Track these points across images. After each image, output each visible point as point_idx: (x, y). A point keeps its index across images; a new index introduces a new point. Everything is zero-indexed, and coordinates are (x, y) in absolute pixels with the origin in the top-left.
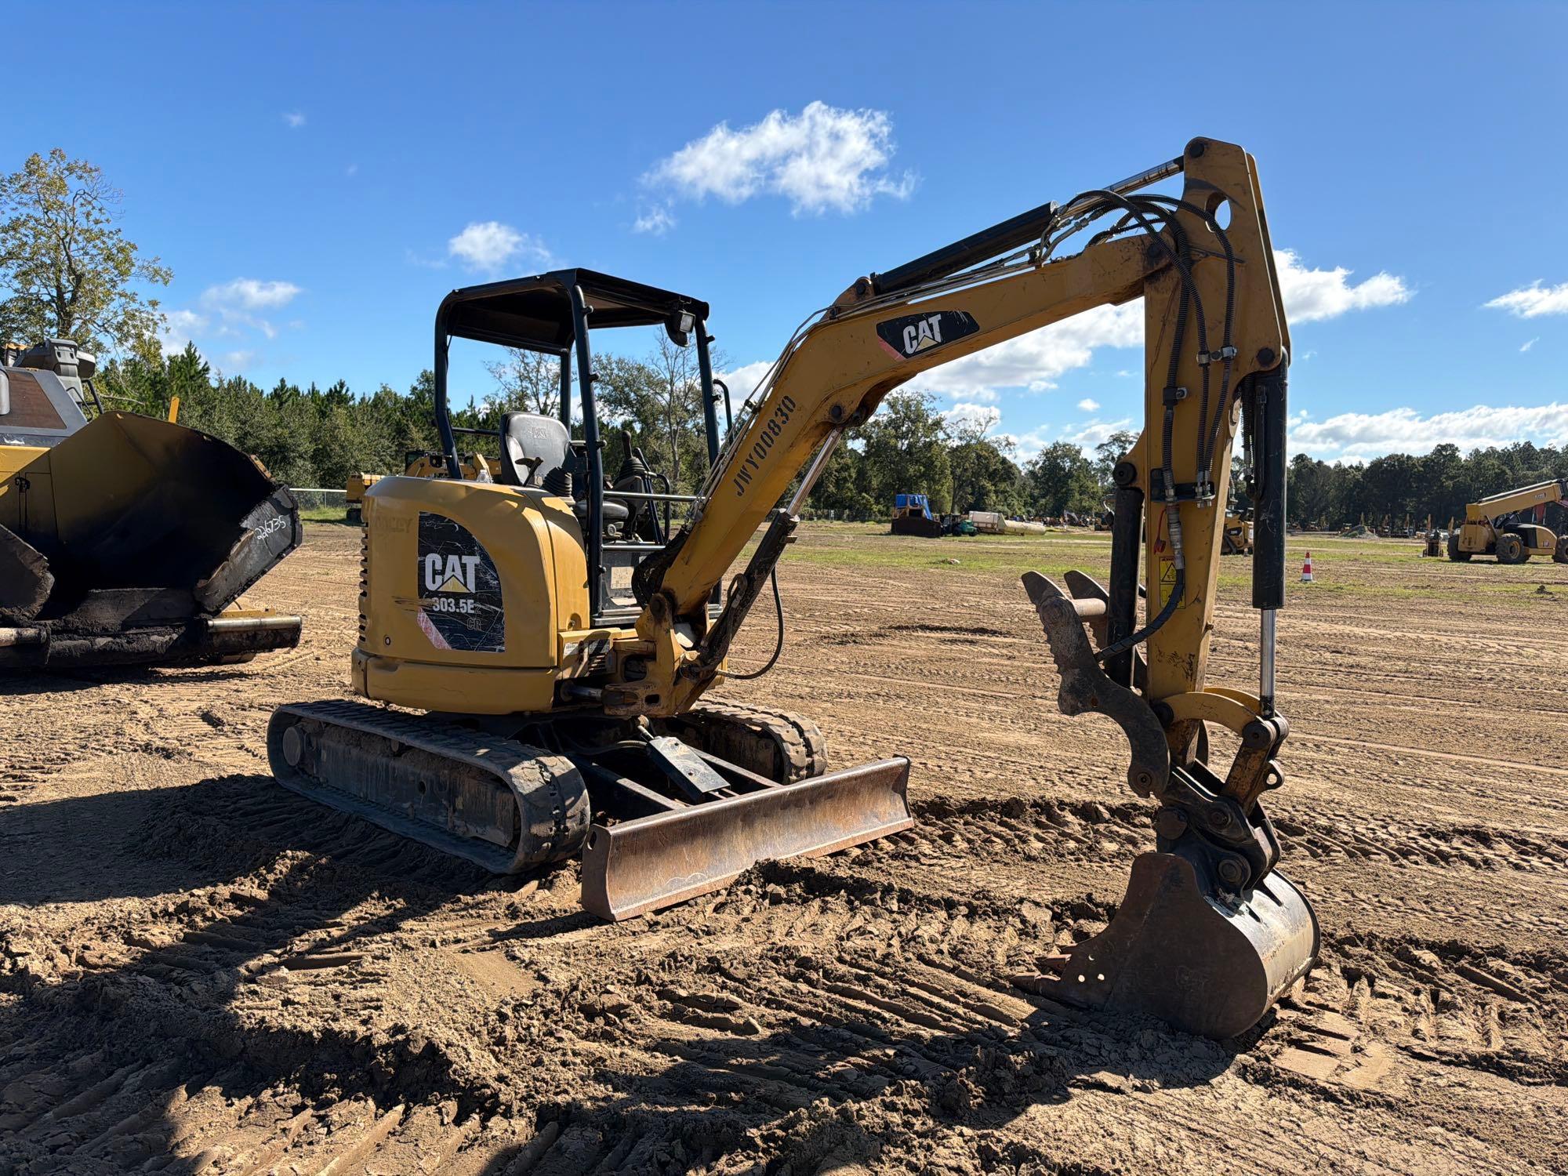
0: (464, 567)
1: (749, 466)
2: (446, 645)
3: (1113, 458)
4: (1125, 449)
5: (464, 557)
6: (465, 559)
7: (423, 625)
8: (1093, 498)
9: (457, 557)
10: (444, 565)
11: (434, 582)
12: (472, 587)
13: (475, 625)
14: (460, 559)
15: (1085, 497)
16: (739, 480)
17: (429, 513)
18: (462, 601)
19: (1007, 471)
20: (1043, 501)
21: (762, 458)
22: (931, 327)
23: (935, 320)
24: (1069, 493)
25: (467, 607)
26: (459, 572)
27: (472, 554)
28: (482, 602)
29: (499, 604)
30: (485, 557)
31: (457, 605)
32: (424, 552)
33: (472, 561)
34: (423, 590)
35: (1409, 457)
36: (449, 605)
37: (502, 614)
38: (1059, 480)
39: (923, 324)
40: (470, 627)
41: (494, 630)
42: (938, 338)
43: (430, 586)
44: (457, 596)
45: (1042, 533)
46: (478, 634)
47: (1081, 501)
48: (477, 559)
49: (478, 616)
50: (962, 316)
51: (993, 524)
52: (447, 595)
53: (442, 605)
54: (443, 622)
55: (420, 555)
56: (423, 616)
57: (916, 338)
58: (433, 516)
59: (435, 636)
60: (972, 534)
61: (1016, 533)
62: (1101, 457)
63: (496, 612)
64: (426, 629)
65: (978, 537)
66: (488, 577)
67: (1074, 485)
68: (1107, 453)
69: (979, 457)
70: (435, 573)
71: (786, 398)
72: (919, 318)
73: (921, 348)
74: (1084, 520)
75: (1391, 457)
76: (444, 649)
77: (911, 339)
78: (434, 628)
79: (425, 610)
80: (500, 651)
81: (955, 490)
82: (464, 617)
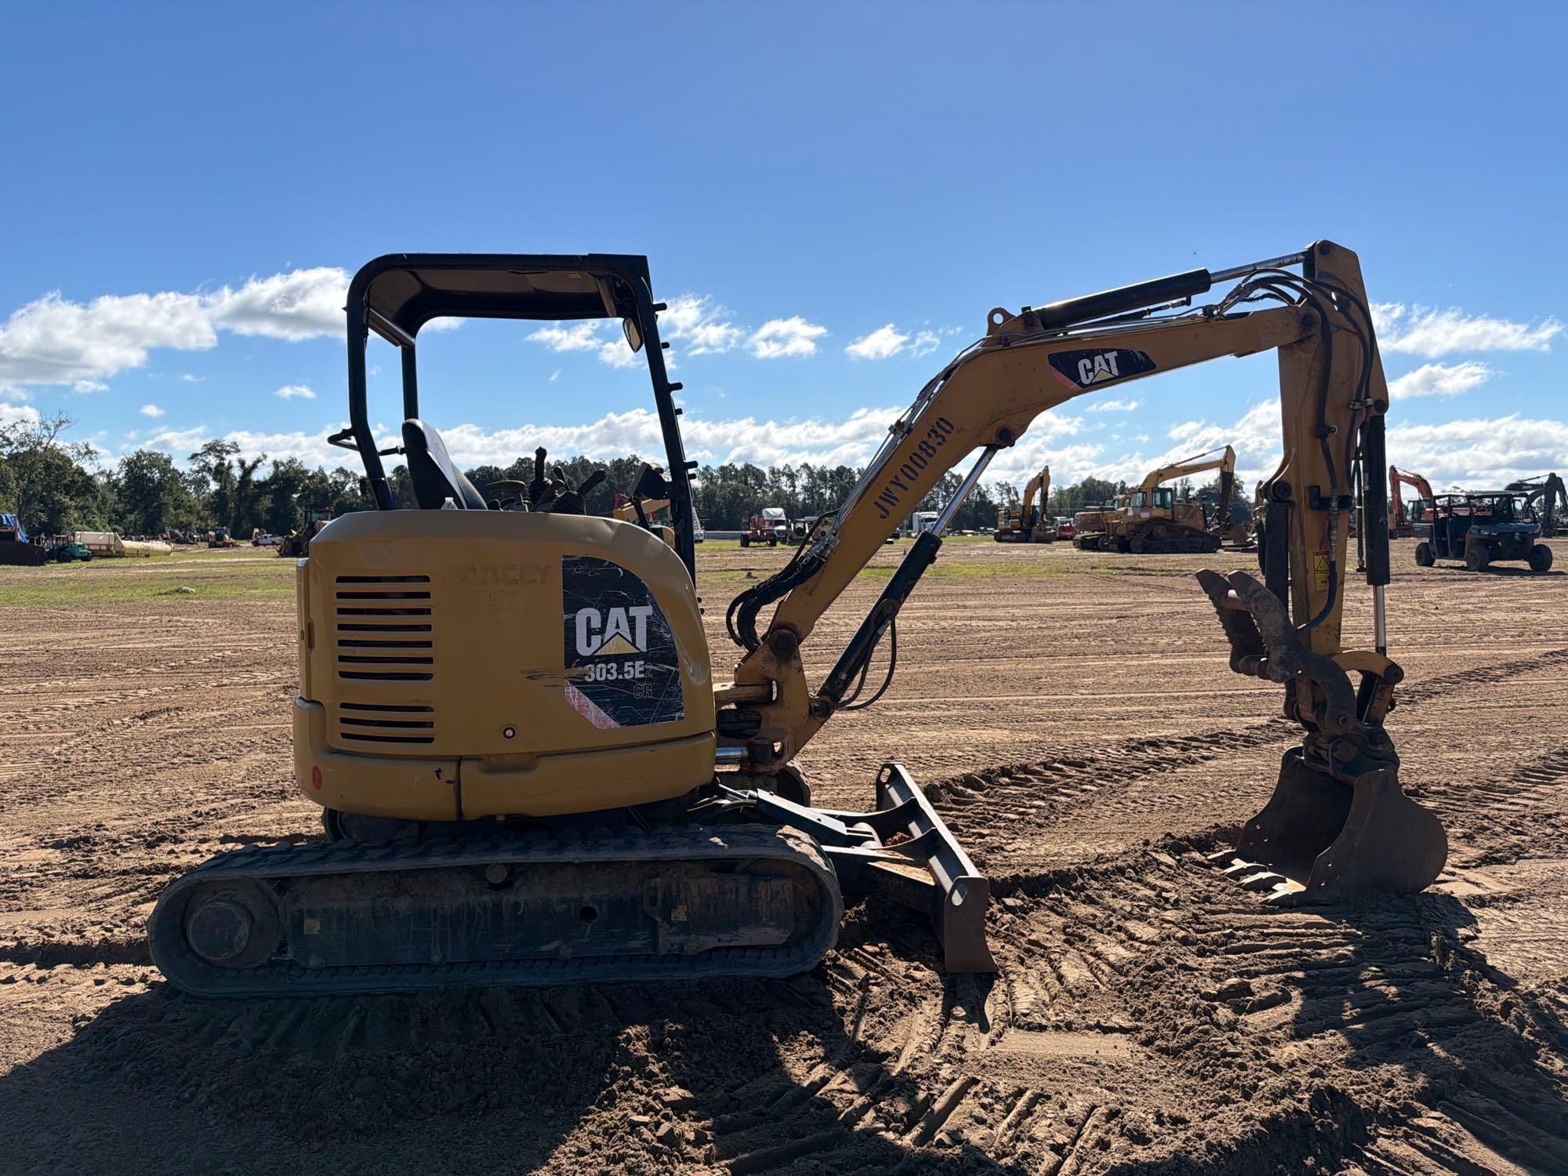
0: (632, 621)
1: (893, 487)
2: (612, 723)
3: (210, 469)
4: (223, 459)
5: (632, 609)
6: (633, 611)
7: (576, 703)
8: (190, 512)
9: (622, 610)
10: (604, 621)
11: (589, 644)
12: (642, 644)
13: (644, 692)
14: (627, 612)
15: (182, 511)
16: (882, 503)
17: (579, 556)
18: (627, 664)
19: (84, 485)
20: (131, 517)
21: (913, 479)
22: (1107, 362)
23: (1111, 356)
24: (162, 507)
25: (635, 670)
26: (625, 629)
27: (644, 604)
28: (655, 662)
29: (674, 662)
30: (656, 608)
31: (620, 671)
32: (572, 606)
33: (641, 613)
34: (572, 657)
35: (496, 469)
36: (608, 672)
37: (677, 673)
38: (149, 494)
39: (1098, 359)
40: (637, 696)
41: (670, 694)
42: (1115, 372)
43: (583, 649)
44: (620, 659)
45: (167, 553)
46: (649, 703)
47: (177, 516)
48: (648, 610)
49: (650, 680)
50: (1139, 355)
51: (109, 546)
52: (607, 659)
53: (597, 673)
54: (603, 694)
55: (567, 611)
56: (572, 691)
57: (1092, 370)
58: (584, 560)
59: (594, 713)
60: (86, 558)
61: (136, 554)
62: (195, 467)
63: (670, 671)
64: (580, 706)
65: (93, 563)
66: (662, 631)
67: (167, 499)
68: (202, 464)
69: (48, 466)
70: (590, 632)
71: (941, 419)
72: (1095, 353)
73: (1097, 379)
74: (191, 537)
75: (481, 469)
76: (610, 729)
77: (1087, 371)
78: (591, 704)
79: (573, 683)
80: (680, 718)
81: (20, 507)
82: (629, 684)
